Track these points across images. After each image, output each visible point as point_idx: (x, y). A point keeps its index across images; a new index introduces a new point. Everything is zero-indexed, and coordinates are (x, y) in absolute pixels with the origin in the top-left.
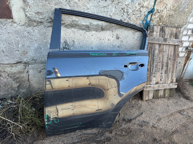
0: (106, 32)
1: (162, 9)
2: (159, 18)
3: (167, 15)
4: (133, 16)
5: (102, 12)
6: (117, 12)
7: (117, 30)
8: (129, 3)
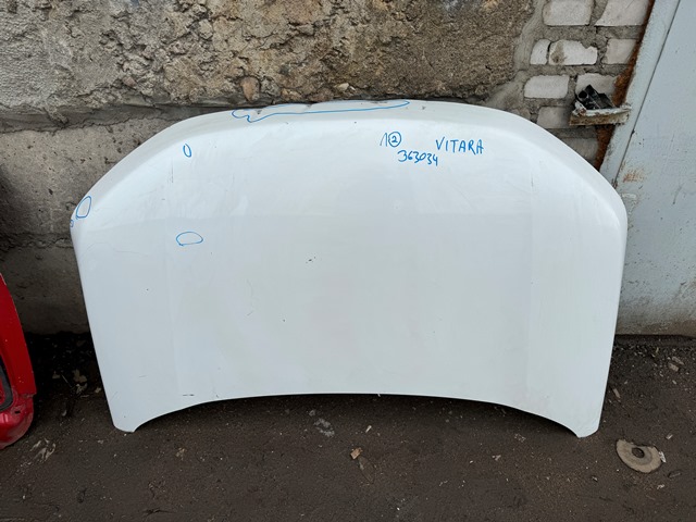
0: (80, 131)
1: (317, 17)
2: (324, 60)
3: (361, 41)
4: (176, 60)
5: (18, 59)
6: (86, 52)
7: (128, 124)
8: (127, 5)
